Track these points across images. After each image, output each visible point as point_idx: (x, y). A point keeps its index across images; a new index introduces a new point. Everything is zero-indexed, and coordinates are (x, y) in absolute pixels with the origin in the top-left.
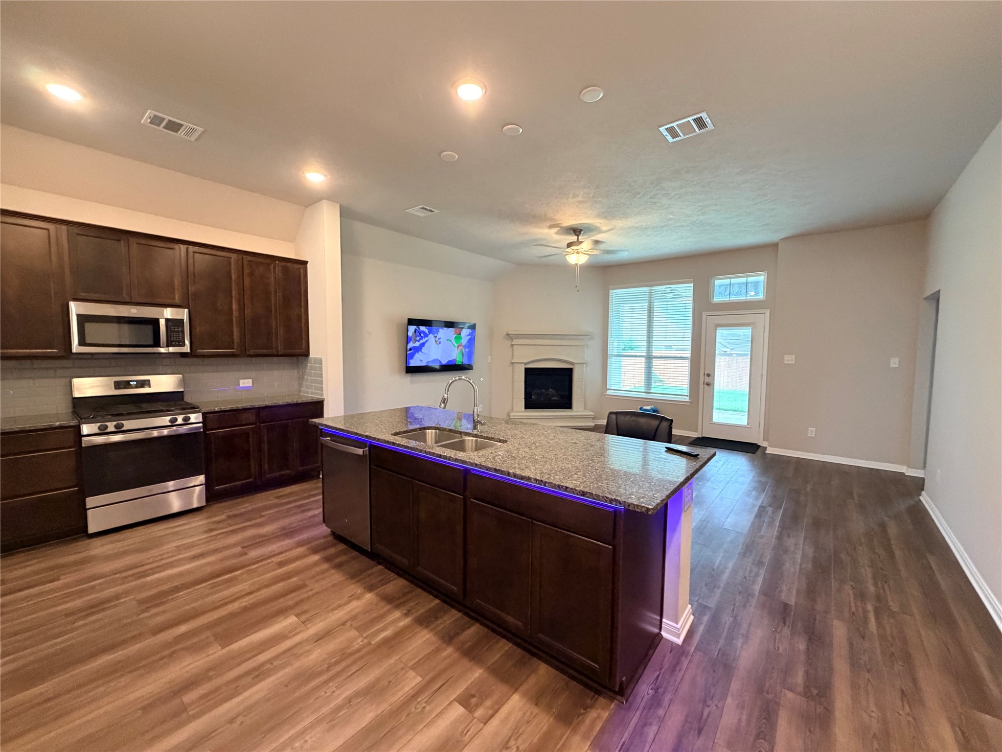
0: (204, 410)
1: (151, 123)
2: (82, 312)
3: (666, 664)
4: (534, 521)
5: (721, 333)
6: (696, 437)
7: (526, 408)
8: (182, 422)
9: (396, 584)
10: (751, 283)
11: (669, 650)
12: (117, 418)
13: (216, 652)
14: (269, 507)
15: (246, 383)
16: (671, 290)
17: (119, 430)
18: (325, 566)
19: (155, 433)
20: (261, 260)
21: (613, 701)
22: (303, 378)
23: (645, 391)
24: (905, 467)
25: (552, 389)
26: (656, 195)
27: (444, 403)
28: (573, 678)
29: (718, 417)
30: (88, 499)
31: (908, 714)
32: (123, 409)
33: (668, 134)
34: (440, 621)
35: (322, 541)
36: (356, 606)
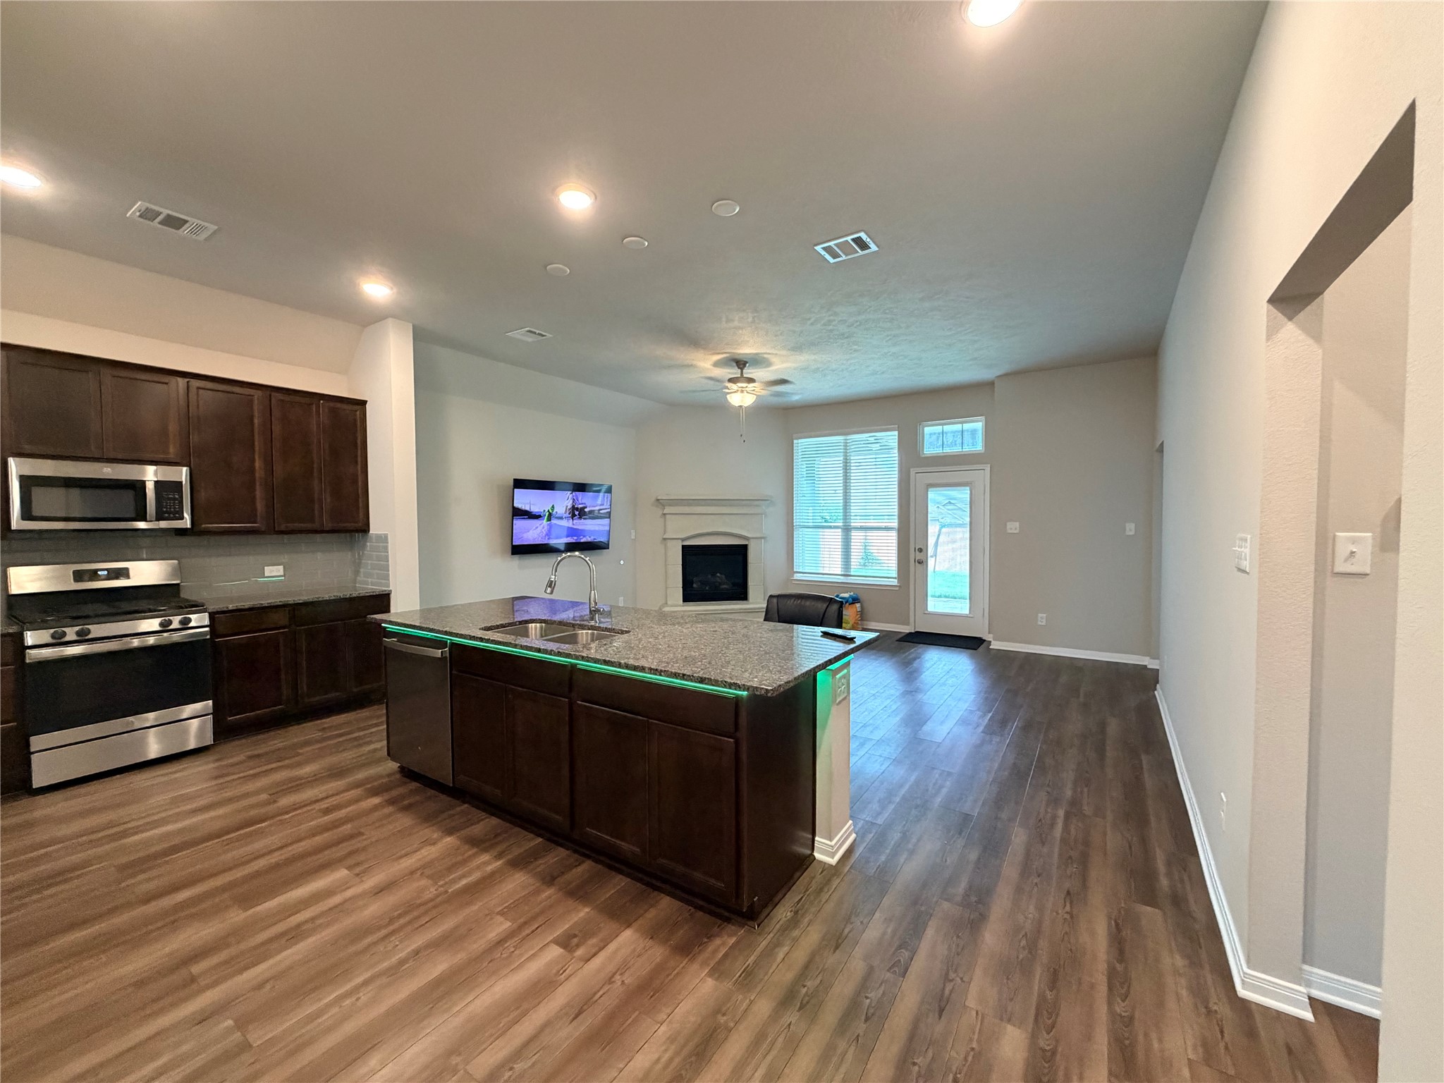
0: (212, 608)
1: (140, 216)
2: (27, 472)
3: (814, 886)
4: (650, 721)
5: (933, 495)
6: (908, 631)
7: (685, 600)
8: (179, 627)
9: (486, 824)
10: (968, 431)
11: (820, 871)
12: (81, 621)
13: (237, 916)
14: (307, 743)
15: (274, 572)
16: (875, 439)
17: (82, 638)
18: (390, 809)
19: (136, 643)
20: (298, 399)
21: (743, 927)
22: (360, 563)
23: (843, 573)
24: (1148, 658)
25: (720, 573)
26: (830, 321)
27: (550, 586)
28: (700, 908)
29: (934, 606)
30: (33, 739)
31: (1067, 913)
32: (88, 609)
33: (825, 253)
34: (540, 862)
35: (387, 779)
36: (429, 852)
